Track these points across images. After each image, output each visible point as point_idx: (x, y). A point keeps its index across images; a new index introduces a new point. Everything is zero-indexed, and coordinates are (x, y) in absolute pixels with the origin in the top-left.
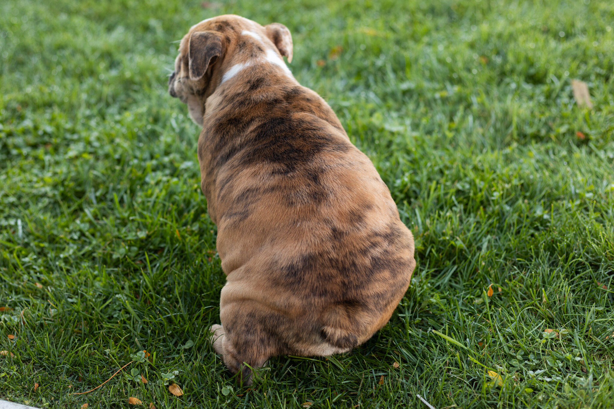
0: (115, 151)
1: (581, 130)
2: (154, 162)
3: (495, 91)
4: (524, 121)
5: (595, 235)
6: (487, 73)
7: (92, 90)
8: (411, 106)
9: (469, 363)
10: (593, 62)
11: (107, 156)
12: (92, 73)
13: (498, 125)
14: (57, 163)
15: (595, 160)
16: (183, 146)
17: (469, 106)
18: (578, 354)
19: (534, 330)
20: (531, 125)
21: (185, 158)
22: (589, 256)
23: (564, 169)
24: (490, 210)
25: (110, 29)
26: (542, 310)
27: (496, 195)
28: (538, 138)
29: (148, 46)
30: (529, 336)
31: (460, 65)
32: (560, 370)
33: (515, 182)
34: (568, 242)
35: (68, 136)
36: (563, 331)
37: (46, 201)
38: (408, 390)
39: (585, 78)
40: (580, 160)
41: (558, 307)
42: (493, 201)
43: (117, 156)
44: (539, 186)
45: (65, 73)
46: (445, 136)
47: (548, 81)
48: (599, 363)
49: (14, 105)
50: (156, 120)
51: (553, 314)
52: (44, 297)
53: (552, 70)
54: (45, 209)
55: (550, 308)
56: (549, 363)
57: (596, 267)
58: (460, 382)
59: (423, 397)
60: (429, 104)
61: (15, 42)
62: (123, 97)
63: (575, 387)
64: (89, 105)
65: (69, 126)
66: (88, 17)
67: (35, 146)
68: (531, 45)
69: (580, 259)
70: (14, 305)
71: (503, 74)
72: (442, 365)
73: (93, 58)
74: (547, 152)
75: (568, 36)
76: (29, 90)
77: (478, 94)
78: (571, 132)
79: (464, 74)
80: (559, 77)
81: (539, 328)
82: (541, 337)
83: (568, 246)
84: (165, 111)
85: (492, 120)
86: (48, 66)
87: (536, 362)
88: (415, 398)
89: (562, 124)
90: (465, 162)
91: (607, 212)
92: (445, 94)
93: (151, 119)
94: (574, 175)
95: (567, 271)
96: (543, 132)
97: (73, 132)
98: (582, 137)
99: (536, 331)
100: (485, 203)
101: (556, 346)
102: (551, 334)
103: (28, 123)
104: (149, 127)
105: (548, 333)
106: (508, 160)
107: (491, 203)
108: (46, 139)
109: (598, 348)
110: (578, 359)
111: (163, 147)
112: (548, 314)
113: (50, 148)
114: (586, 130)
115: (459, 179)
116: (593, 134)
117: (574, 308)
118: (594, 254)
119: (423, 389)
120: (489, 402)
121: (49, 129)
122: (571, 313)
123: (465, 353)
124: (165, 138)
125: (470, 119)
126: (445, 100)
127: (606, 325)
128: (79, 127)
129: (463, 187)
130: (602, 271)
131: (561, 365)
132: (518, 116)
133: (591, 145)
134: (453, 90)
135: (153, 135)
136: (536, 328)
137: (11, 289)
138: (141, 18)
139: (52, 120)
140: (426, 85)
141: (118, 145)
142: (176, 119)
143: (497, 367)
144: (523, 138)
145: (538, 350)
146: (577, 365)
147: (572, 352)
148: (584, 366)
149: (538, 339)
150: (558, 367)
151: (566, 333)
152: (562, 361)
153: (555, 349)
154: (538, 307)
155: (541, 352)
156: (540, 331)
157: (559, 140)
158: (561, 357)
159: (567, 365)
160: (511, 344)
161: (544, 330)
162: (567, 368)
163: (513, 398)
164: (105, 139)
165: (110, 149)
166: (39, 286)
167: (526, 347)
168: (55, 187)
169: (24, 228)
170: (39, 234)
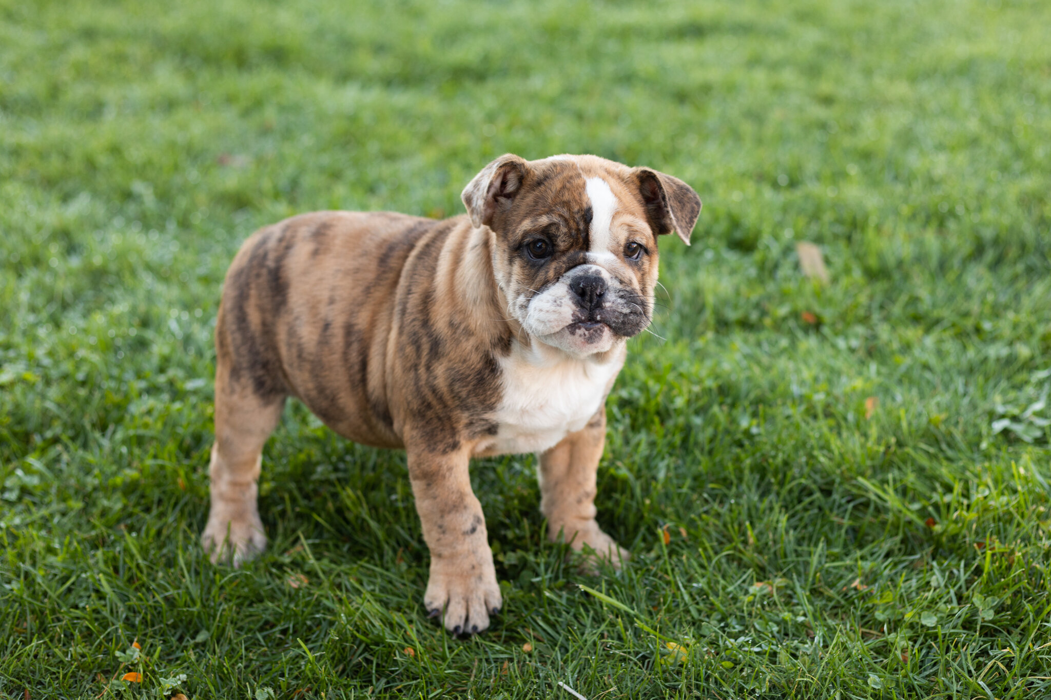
0: (77, 368)
1: (809, 310)
2: (143, 384)
3: (681, 263)
4: (725, 302)
5: (825, 447)
7: (39, 288)
9: (637, 633)
10: (828, 217)
11: (65, 377)
12: (37, 261)
13: (687, 309)
15: (829, 351)
16: (190, 359)
18: (802, 612)
19: (736, 585)
20: (736, 307)
21: (192, 375)
22: (818, 477)
23: (783, 363)
24: (670, 424)
25: (66, 198)
26: (749, 555)
27: (680, 402)
28: (745, 325)
29: (129, 221)
30: (729, 593)
32: (774, 637)
33: (710, 383)
34: (785, 457)
36: (779, 582)
38: (546, 678)
39: (819, 240)
40: (809, 352)
41: (772, 550)
42: (675, 410)
43: (80, 376)
44: (744, 387)
47: (761, 245)
48: (831, 622)
50: (145, 323)
51: (764, 560)
53: (766, 228)
55: (760, 553)
56: (757, 627)
57: (827, 493)
58: (624, 660)
59: (567, 683)
62: (89, 293)
63: (795, 656)
64: (33, 309)
66: (30, 183)
68: (736, 196)
69: (803, 481)
72: (595, 638)
73: (38, 239)
74: (759, 344)
75: (793, 184)
78: (795, 315)
80: (776, 237)
81: (744, 581)
82: (746, 592)
83: (786, 463)
84: (160, 308)
85: (677, 303)
87: (738, 628)
88: (555, 689)
89: (781, 303)
91: (845, 419)
93: (136, 321)
94: (798, 371)
95: (785, 500)
96: (754, 316)
97: (6, 347)
98: (811, 320)
99: (739, 586)
100: (664, 414)
101: (769, 605)
102: (762, 589)
104: (134, 332)
105: (756, 588)
106: (700, 355)
107: (672, 413)
109: (831, 604)
110: (801, 619)
111: (155, 361)
112: (756, 561)
114: (817, 308)
115: (623, 383)
116: (828, 315)
117: (796, 551)
118: (825, 474)
119: (568, 673)
120: (667, 683)
122: (792, 558)
123: (630, 619)
124: (159, 348)
127: (842, 572)
128: (17, 339)
129: (631, 394)
130: (836, 496)
131: (775, 629)
132: (716, 294)
133: (826, 330)
135: (141, 345)
136: (739, 582)
138: (119, 178)
141: (83, 360)
142: (178, 320)
143: (681, 636)
144: (723, 325)
145: (743, 611)
146: (800, 629)
147: (792, 612)
148: (811, 628)
149: (741, 597)
150: (772, 632)
151: (783, 584)
152: (778, 624)
153: (767, 609)
154: (740, 552)
155: (746, 614)
156: (745, 586)
157: (778, 325)
158: (776, 618)
159: (785, 628)
160: (702, 606)
161: (751, 584)
162: (786, 634)
163: (703, 676)
164: (62, 353)
165: (69, 367)
167: (722, 608)
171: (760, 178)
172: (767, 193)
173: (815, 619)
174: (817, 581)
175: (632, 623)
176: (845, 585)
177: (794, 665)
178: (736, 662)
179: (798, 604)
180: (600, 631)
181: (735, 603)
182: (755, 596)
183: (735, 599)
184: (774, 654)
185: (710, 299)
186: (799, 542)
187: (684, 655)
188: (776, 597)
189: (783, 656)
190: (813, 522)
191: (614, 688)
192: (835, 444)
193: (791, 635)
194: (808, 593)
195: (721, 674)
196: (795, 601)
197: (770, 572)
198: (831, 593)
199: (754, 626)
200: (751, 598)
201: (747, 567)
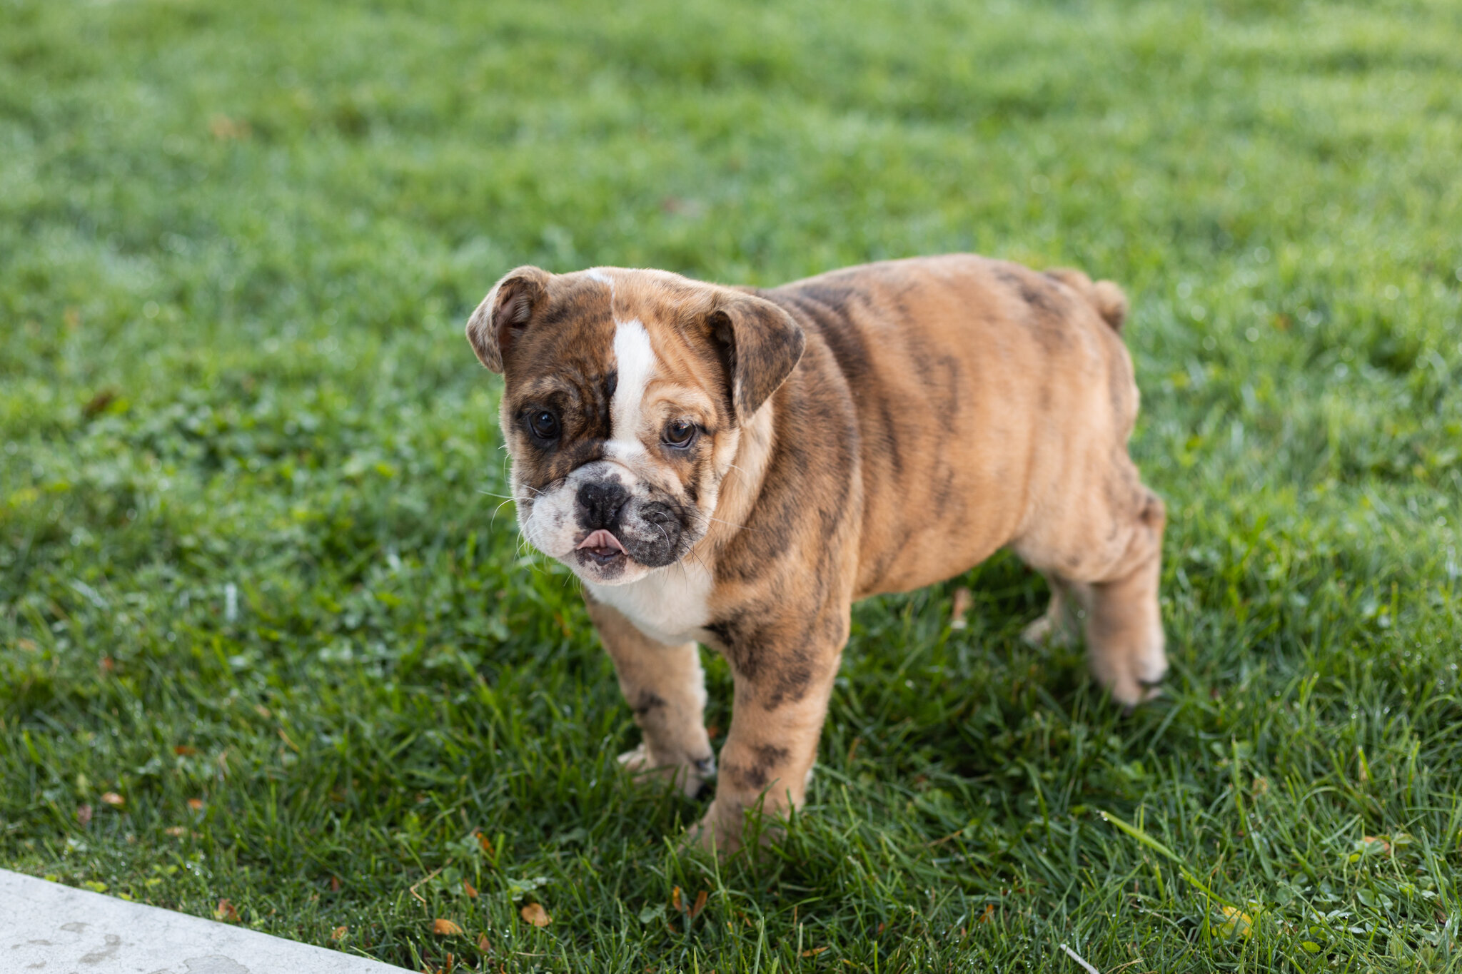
0: (447, 463)
3: (1298, 381)
4: (1359, 440)
6: (1283, 343)
7: (410, 356)
9: (1182, 888)
11: (430, 474)
12: (411, 321)
13: (1300, 446)
14: (320, 486)
17: (1235, 407)
18: (1431, 885)
19: (1335, 836)
20: (1374, 448)
23: (1437, 530)
24: (1259, 601)
25: (457, 243)
26: (1358, 795)
27: (1276, 572)
28: (1386, 473)
30: (1323, 847)
31: (1223, 324)
32: (1384, 915)
33: (1325, 550)
34: (1426, 661)
35: (349, 437)
36: (1401, 838)
37: (291, 554)
38: (1043, 937)
41: (1394, 793)
42: (1268, 582)
43: (449, 474)
44: (1374, 559)
45: (355, 320)
46: (1176, 464)
47: (1420, 364)
49: (239, 375)
51: (1381, 805)
52: (271, 730)
53: (1431, 340)
54: (287, 570)
55: (1376, 795)
56: (1361, 898)
59: (1075, 949)
61: (251, 258)
63: (1414, 946)
64: (398, 383)
65: (352, 416)
66: (413, 221)
67: (274, 455)
68: (1390, 292)
69: (1450, 697)
70: (204, 743)
71: (1320, 348)
72: (1119, 887)
73: (413, 292)
74: (1404, 502)
76: (272, 347)
77: (1257, 384)
79: (1231, 345)
80: (1443, 352)
81: (1348, 832)
82: (1351, 847)
83: (1426, 671)
85: (1287, 434)
86: (317, 306)
87: (1332, 898)
88: (1055, 952)
89: (1444, 447)
90: (1212, 506)
92: (1184, 381)
95: (1420, 722)
96: (1400, 463)
97: (359, 429)
99: (1340, 838)
100: (1249, 587)
101: (1382, 870)
102: (1373, 846)
103: (264, 410)
105: (1365, 844)
106: (1314, 511)
107: (1263, 586)
108: (301, 441)
110: (1428, 894)
112: (1369, 805)
113: (309, 458)
115: (1196, 540)
117: (1430, 798)
119: (1076, 933)
120: (1218, 964)
121: (310, 421)
122: (1423, 806)
125: (1236, 432)
126: (1183, 397)
128: (374, 420)
129: (1205, 556)
131: (1388, 904)
132: (1345, 427)
134: (1202, 377)
136: (1341, 832)
137: (203, 711)
138: (528, 221)
139: (316, 406)
141: (454, 453)
143: (1244, 899)
144: (1351, 472)
145: (1342, 876)
146: (1426, 908)
147: (1417, 883)
148: (1443, 909)
149: (1342, 854)
150: (1382, 909)
151: (1407, 842)
152: (1392, 898)
153: (1379, 875)
154: (1346, 790)
155: (1345, 880)
156: (1349, 839)
157: (1435, 477)
158: (1390, 889)
159: (1403, 905)
160: (1281, 860)
161: (1358, 837)
162: (1404, 915)
163: (1271, 958)
164: (428, 441)
165: (434, 460)
166: (262, 711)
167: (1310, 868)
168: (312, 528)
169: (240, 602)
170: (271, 614)
171: (1430, 269)
172: (1438, 291)
173: (1450, 894)
175: (1176, 873)
177: (1411, 958)
178: (1323, 945)
179: (1426, 873)
180: (1127, 879)
181: (1331, 863)
182: (1360, 853)
183: (1332, 857)
184: (1384, 939)
185: (1336, 433)
186: (1437, 785)
187: (1247, 927)
188: (1393, 860)
189: (1396, 942)
191: (1140, 960)
193: (1411, 916)
194: (1443, 859)
195: (1299, 959)
196: (1422, 868)
197: (1389, 824)
199: (1356, 898)
200: (1356, 857)
201: (1354, 812)
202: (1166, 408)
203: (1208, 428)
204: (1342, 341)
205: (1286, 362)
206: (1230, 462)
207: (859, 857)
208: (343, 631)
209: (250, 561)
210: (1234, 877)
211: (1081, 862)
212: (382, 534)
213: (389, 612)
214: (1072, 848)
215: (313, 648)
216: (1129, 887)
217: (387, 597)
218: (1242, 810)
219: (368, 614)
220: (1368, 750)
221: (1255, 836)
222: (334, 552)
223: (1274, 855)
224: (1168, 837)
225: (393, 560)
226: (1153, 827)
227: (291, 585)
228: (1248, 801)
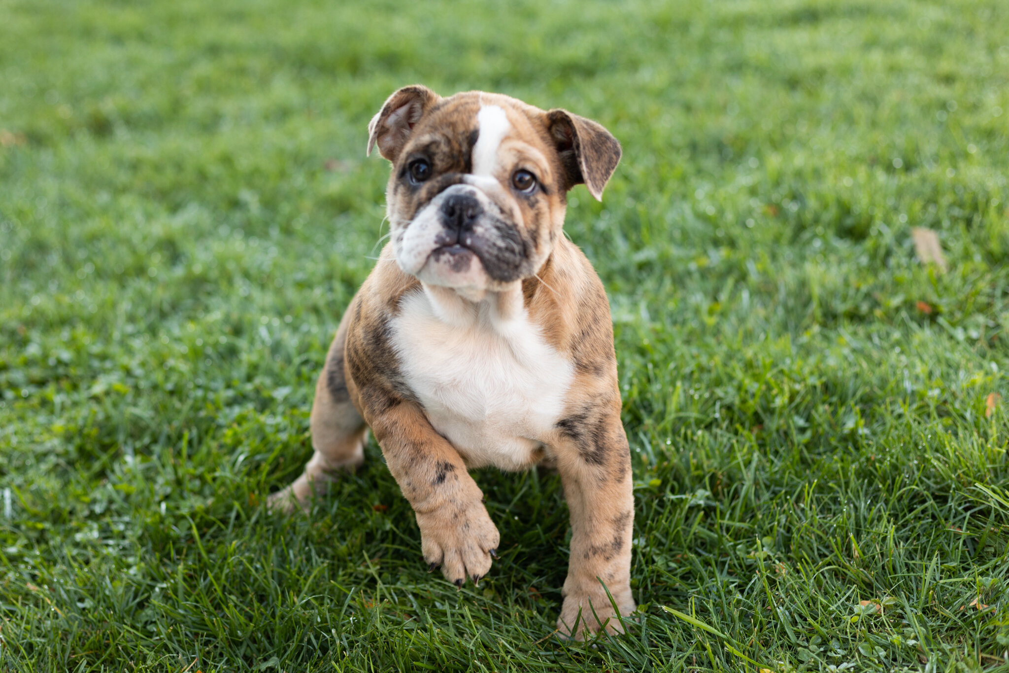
0: (167, 378)
1: (923, 299)
2: (230, 393)
3: (787, 252)
4: (833, 294)
5: (939, 449)
6: (774, 226)
7: (139, 298)
8: (650, 284)
9: (728, 658)
10: (946, 200)
11: (155, 388)
12: (141, 271)
13: (791, 302)
14: (75, 404)
15: (947, 344)
16: (277, 364)
17: (743, 277)
18: (913, 635)
19: (839, 603)
20: (845, 299)
21: (279, 382)
22: (931, 483)
23: (895, 357)
25: (175, 208)
26: (853, 569)
27: (780, 402)
28: (854, 317)
29: (234, 228)
30: (831, 613)
31: (730, 217)
32: (881, 663)
33: (813, 381)
34: (894, 461)
35: (96, 364)
36: (887, 600)
37: (52, 459)
39: (935, 225)
40: (923, 344)
41: (880, 565)
42: (775, 410)
43: (169, 386)
44: (851, 385)
45: (100, 274)
46: (703, 325)
47: (873, 232)
48: (946, 647)
49: (14, 324)
50: (237, 331)
51: (871, 575)
52: (39, 603)
53: (879, 214)
54: (48, 473)
55: (866, 567)
56: (861, 651)
57: (942, 499)
60: (680, 281)
61: (23, 234)
62: (189, 302)
64: (132, 319)
65: (97, 349)
66: (145, 195)
67: (41, 383)
68: (847, 182)
69: (914, 487)
71: (801, 228)
72: (682, 662)
73: (142, 249)
74: (869, 337)
75: (909, 167)
76: (38, 300)
77: (756, 259)
78: (909, 305)
79: (736, 231)
80: (887, 222)
81: (848, 599)
82: (851, 612)
83: (895, 467)
84: (253, 314)
85: (781, 295)
86: (72, 265)
87: (842, 652)
89: (894, 294)
90: (730, 356)
91: (963, 417)
92: (704, 262)
93: (227, 329)
94: (910, 366)
95: (894, 508)
96: (864, 308)
97: (103, 357)
98: (927, 310)
99: (843, 604)
101: (876, 626)
102: (868, 608)
103: (33, 350)
104: (223, 340)
105: (862, 607)
106: (806, 351)
108: (61, 370)
109: (946, 625)
110: (911, 642)
111: (243, 370)
112: (862, 576)
113: (65, 384)
114: (934, 299)
116: (944, 304)
117: (907, 565)
118: (940, 479)
121: (66, 355)
122: (902, 572)
123: (720, 643)
124: (247, 357)
125: (745, 295)
126: (704, 273)
127: (960, 588)
128: (115, 349)
129: (726, 393)
130: (951, 503)
131: (883, 653)
132: (823, 286)
133: (941, 320)
134: (718, 257)
135: (232, 352)
136: (843, 599)
138: (227, 187)
139: (72, 343)
140: (674, 252)
141: (172, 370)
142: (269, 327)
143: (775, 661)
144: (830, 318)
145: (846, 633)
146: (911, 653)
147: (902, 634)
148: (923, 653)
149: (846, 617)
150: (878, 658)
151: (892, 603)
152: (886, 648)
153: (874, 630)
154: (844, 567)
155: (849, 637)
156: (850, 604)
157: (890, 318)
158: (883, 641)
159: (894, 653)
160: (800, 627)
161: (855, 602)
162: (895, 660)
164: (153, 362)
165: (158, 377)
166: (32, 587)
167: (824, 630)
168: (68, 438)
169: (13, 502)
170: (38, 509)
171: (874, 162)
172: (881, 177)
173: (928, 643)
174: (930, 598)
175: (723, 646)
176: (963, 604)
179: (909, 625)
180: (687, 654)
181: (838, 625)
182: (859, 615)
183: (838, 620)
185: (816, 291)
186: (910, 555)
188: (883, 618)
190: (926, 532)
192: (951, 445)
193: (900, 659)
194: (920, 613)
196: (905, 622)
197: (879, 589)
198: (948, 612)
199: (858, 651)
200: (855, 619)
201: (851, 583)
202: (693, 283)
203: (724, 297)
204: (816, 221)
205: (777, 240)
206: (742, 320)
207: (483, 659)
208: (93, 516)
209: (22, 469)
210: (766, 644)
211: (652, 645)
212: (121, 437)
213: (127, 497)
214: (643, 634)
215: (69, 533)
216: (689, 662)
217: (124, 487)
218: (768, 589)
219: (111, 502)
220: (858, 534)
221: (780, 610)
222: (86, 456)
223: (795, 623)
224: (714, 619)
225: (129, 459)
226: (702, 612)
227: (52, 484)
228: (772, 583)
